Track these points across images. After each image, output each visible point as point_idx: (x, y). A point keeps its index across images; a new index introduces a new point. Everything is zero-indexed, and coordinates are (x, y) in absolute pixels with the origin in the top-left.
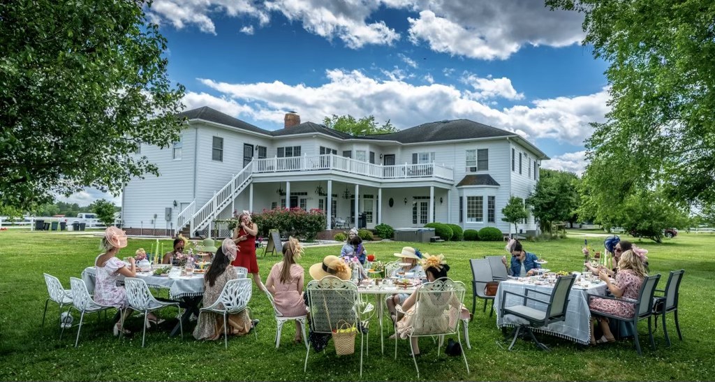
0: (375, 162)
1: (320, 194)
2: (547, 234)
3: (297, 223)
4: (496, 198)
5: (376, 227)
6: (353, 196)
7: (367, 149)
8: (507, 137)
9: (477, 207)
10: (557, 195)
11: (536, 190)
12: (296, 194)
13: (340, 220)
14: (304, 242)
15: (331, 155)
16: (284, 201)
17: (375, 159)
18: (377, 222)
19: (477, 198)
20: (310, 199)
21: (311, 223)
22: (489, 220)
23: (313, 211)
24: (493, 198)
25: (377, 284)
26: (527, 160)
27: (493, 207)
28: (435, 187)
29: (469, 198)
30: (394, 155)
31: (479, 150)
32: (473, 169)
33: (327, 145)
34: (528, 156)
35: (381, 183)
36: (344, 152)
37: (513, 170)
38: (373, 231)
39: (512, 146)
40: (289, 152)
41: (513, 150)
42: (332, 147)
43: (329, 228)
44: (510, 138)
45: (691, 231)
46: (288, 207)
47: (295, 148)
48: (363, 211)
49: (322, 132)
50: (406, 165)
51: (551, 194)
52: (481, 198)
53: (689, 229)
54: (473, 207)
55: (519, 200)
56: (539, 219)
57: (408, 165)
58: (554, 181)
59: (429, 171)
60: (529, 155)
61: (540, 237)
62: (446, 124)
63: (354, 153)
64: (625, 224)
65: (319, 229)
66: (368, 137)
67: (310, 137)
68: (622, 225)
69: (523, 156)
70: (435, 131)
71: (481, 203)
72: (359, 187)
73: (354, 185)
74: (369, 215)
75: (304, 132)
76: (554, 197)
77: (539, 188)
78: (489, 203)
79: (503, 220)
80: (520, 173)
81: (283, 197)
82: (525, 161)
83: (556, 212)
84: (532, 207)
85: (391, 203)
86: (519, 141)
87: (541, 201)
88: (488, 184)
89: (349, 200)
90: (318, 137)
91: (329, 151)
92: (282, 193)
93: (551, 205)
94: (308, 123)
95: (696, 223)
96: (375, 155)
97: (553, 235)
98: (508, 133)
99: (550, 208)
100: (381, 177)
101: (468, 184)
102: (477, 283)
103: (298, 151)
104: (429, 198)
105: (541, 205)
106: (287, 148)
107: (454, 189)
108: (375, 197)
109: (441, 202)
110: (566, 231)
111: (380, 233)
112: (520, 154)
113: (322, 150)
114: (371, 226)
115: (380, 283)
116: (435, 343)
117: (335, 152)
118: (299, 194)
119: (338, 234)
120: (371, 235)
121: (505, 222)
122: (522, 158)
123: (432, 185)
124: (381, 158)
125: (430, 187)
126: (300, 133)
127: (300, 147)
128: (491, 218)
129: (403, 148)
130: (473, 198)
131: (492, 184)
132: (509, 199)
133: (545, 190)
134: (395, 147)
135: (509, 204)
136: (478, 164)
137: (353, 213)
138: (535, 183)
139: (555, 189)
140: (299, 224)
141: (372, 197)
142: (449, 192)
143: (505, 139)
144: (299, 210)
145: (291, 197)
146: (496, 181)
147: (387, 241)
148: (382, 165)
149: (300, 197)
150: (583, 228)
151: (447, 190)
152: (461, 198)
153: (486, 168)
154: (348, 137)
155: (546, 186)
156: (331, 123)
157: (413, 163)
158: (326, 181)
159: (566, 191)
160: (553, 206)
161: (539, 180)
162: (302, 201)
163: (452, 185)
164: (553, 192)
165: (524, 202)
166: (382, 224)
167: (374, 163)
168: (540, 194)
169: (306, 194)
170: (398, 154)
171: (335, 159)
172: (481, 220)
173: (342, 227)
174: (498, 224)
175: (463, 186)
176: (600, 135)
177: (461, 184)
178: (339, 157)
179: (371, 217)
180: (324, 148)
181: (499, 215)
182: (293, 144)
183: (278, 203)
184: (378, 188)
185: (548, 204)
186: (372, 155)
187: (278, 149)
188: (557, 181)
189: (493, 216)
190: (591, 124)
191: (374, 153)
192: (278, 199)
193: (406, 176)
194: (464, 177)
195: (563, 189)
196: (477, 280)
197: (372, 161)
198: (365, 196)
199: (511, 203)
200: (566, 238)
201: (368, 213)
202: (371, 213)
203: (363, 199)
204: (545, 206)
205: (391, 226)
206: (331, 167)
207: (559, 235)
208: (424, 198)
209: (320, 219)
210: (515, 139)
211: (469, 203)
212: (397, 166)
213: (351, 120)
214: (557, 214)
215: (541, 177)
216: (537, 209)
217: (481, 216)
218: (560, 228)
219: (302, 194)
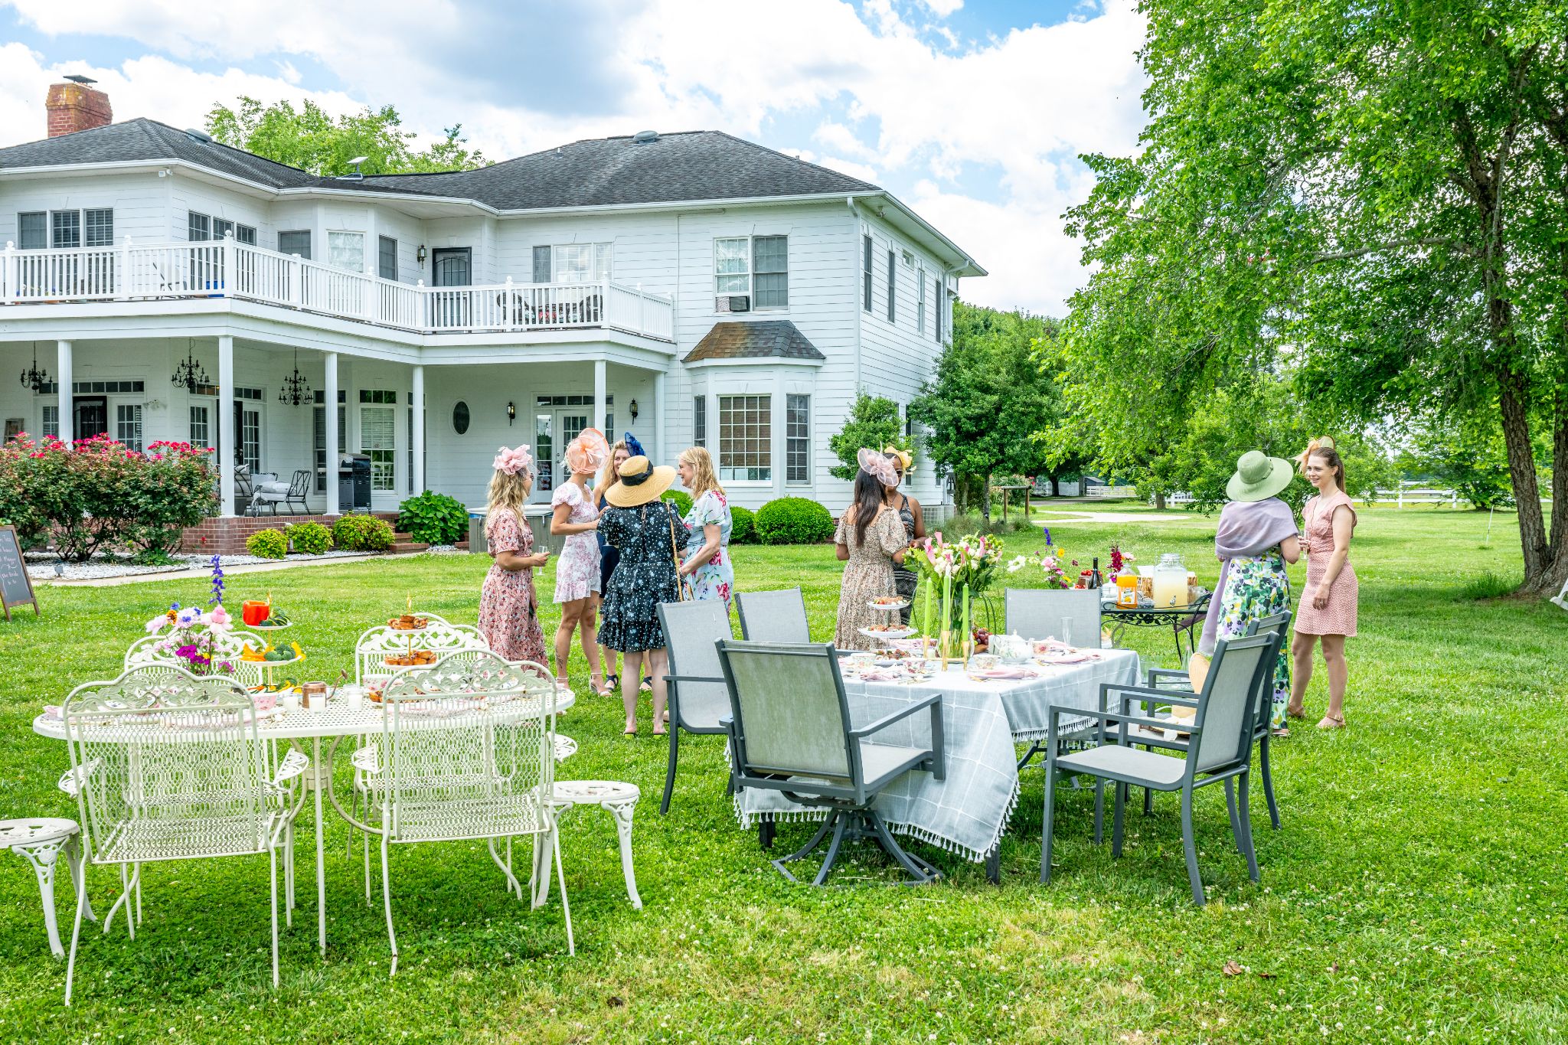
0: (401, 271)
1: (194, 387)
2: (976, 515)
3: (99, 496)
4: (813, 403)
5: (406, 505)
6: (320, 396)
7: (369, 227)
8: (849, 197)
9: (751, 431)
10: (1006, 393)
11: (942, 375)
12: (99, 386)
13: (269, 483)
14: (129, 561)
15: (229, 243)
16: (50, 414)
17: (400, 263)
18: (411, 488)
19: (751, 400)
20: (156, 404)
21: (155, 495)
22: (791, 476)
23: (164, 450)
24: (804, 399)
25: (305, 703)
26: (914, 276)
27: (804, 431)
28: (610, 365)
29: (724, 401)
30: (467, 250)
31: (757, 239)
32: (740, 305)
33: (214, 208)
34: (917, 265)
35: (420, 348)
36: (282, 235)
37: (868, 306)
38: (392, 518)
39: (865, 226)
40: (66, 229)
41: (868, 241)
42: (238, 215)
43: (228, 511)
44: (858, 201)
45: (1379, 501)
46: (66, 435)
47: (89, 214)
48: (356, 447)
49: (196, 160)
50: (509, 287)
51: (986, 390)
52: (765, 400)
53: (1373, 494)
54: (738, 431)
55: (886, 409)
56: (950, 469)
57: (518, 284)
58: (995, 346)
59: (590, 310)
60: (920, 260)
61: (951, 526)
62: (649, 146)
63: (320, 242)
64: (1200, 480)
65: (188, 517)
66: (373, 181)
67: (151, 175)
68: (1191, 483)
69: (899, 260)
70: (610, 171)
71: (766, 416)
72: (339, 363)
73: (318, 358)
74: (382, 464)
75: (123, 157)
76: (995, 398)
77: (948, 368)
78: (791, 415)
79: (834, 472)
80: (891, 317)
81: (47, 400)
82: (906, 277)
83: (1002, 447)
84: (929, 430)
85: (461, 420)
86: (888, 211)
87: (955, 410)
88: (787, 354)
89: (307, 410)
90: (179, 178)
91: (222, 226)
92: (45, 387)
93: (985, 423)
94: (141, 121)
95: (1393, 476)
96: (400, 247)
97: (993, 519)
98: (850, 184)
99: (982, 433)
100: (420, 325)
101: (721, 355)
102: (680, 683)
103: (101, 223)
104: (589, 400)
105: (956, 422)
106: (57, 216)
107: (678, 369)
108: (401, 398)
109: (635, 414)
110: (1031, 505)
111: (421, 526)
112: (892, 255)
113: (198, 225)
114: (386, 501)
115: (316, 701)
116: (520, 897)
117: (246, 235)
118: (112, 387)
119: (260, 534)
120: (388, 533)
121: (842, 480)
122: (897, 269)
123: (597, 355)
124: (420, 259)
125: (592, 363)
126: (109, 158)
127: (109, 213)
128: (798, 470)
129: (499, 224)
130: (738, 400)
131: (801, 356)
132: (854, 402)
133: (967, 374)
134: (470, 221)
135: (853, 420)
136: (756, 285)
137: (321, 458)
138: (937, 350)
139: (998, 372)
140: (108, 498)
141: (391, 397)
142: (661, 381)
143: (842, 204)
144: (111, 449)
145: (76, 400)
146: (815, 343)
147: (446, 550)
148: (424, 287)
149: (116, 401)
150: (1090, 497)
151: (650, 376)
152: (700, 402)
153: (783, 301)
154: (299, 178)
155: (971, 362)
156: (237, 130)
157: (536, 280)
158: (214, 341)
159: (1030, 378)
160: (992, 426)
161: (950, 341)
162: (128, 412)
163: (670, 357)
164: (991, 379)
165: (902, 413)
166: (427, 495)
167: (394, 276)
168: (952, 390)
169: (139, 387)
170: (481, 243)
171: (244, 262)
172: (764, 474)
173: (280, 508)
174: (818, 489)
175: (707, 362)
176: (1114, 196)
177: (698, 354)
178: (266, 254)
179: (391, 470)
180: (205, 219)
181: (822, 457)
182: (81, 200)
183: (28, 424)
184: (409, 369)
185: (977, 419)
186: (388, 247)
187: (23, 216)
188: (1006, 346)
189: (803, 459)
190: (1086, 159)
191: (394, 242)
192: (26, 404)
193: (509, 325)
194: (709, 330)
195: (1024, 373)
196: (680, 673)
197: (388, 267)
198: (364, 396)
199: (861, 418)
200: (1029, 529)
201: (378, 455)
202: (389, 456)
203: (355, 406)
204: (968, 426)
205: (459, 499)
206: (230, 288)
207: (1010, 519)
208: (574, 400)
209: (188, 480)
210: (874, 204)
211: (724, 418)
212: (481, 289)
213: (315, 119)
214: (1002, 452)
215: (958, 331)
216: (943, 438)
217: (766, 459)
218: (1018, 497)
219: (125, 387)
